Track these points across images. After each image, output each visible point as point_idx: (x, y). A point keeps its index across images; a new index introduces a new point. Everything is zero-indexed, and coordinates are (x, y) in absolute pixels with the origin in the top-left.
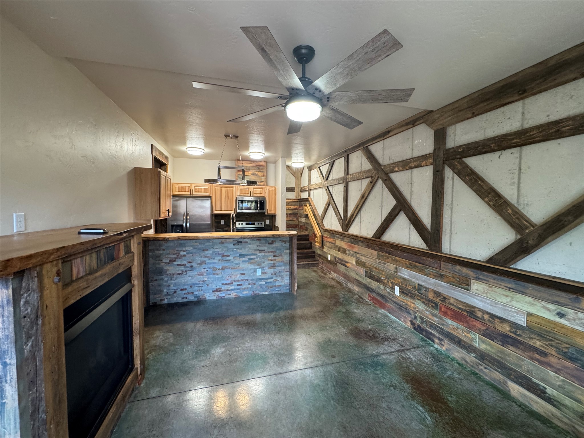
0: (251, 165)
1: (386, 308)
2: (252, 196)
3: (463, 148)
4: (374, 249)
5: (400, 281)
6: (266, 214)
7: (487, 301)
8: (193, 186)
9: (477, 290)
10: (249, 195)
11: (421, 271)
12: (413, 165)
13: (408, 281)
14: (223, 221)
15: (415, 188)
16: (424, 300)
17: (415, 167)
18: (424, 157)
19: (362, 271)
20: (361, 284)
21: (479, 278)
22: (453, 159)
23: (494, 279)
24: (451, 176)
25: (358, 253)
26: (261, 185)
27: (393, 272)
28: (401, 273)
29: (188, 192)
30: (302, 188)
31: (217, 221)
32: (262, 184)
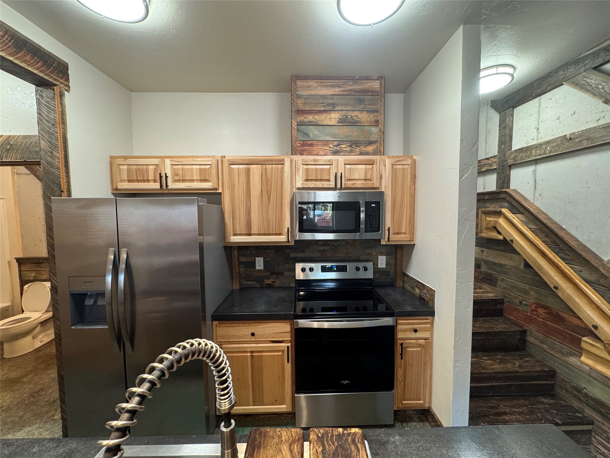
0: (337, 91)
2: (341, 188)
6: (383, 243)
8: (168, 162)
10: (332, 184)
14: (262, 259)
26: (367, 154)
29: (155, 181)
30: (479, 162)
31: (244, 259)
32: (370, 148)
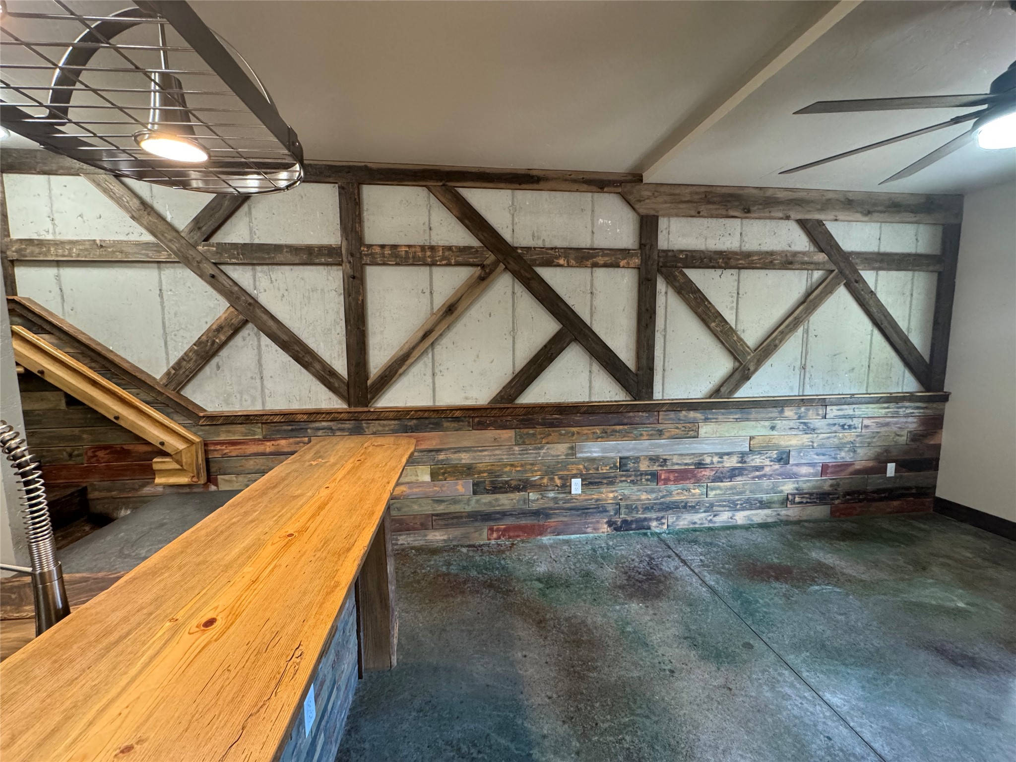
1: (549, 530)
3: (687, 255)
4: (504, 427)
5: (581, 467)
7: (717, 441)
9: (706, 433)
11: (624, 436)
12: (600, 260)
13: (600, 460)
15: (599, 301)
16: (632, 478)
17: (605, 265)
18: (625, 253)
19: (462, 487)
20: (461, 517)
21: (708, 419)
22: (672, 267)
23: (723, 414)
24: (663, 290)
25: (438, 451)
27: (564, 457)
28: (585, 452)
